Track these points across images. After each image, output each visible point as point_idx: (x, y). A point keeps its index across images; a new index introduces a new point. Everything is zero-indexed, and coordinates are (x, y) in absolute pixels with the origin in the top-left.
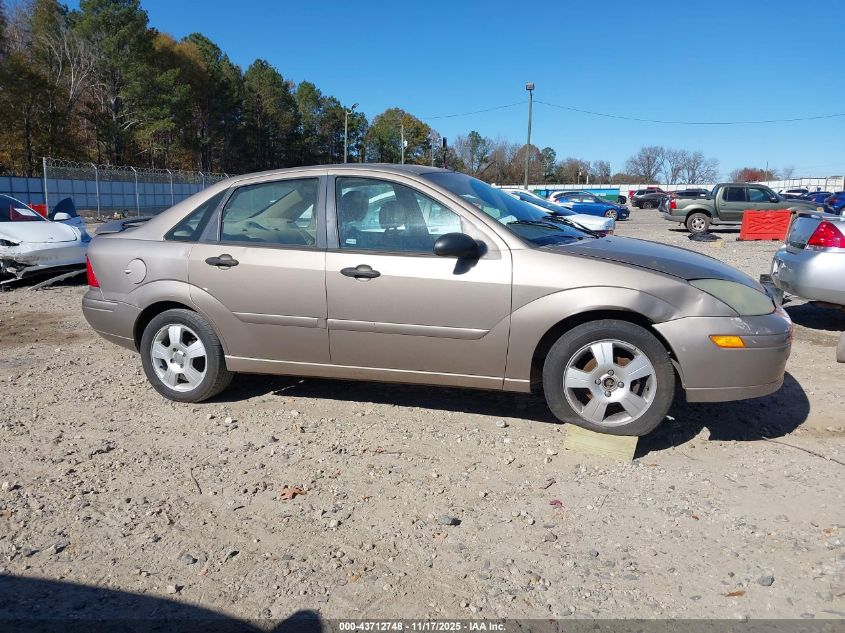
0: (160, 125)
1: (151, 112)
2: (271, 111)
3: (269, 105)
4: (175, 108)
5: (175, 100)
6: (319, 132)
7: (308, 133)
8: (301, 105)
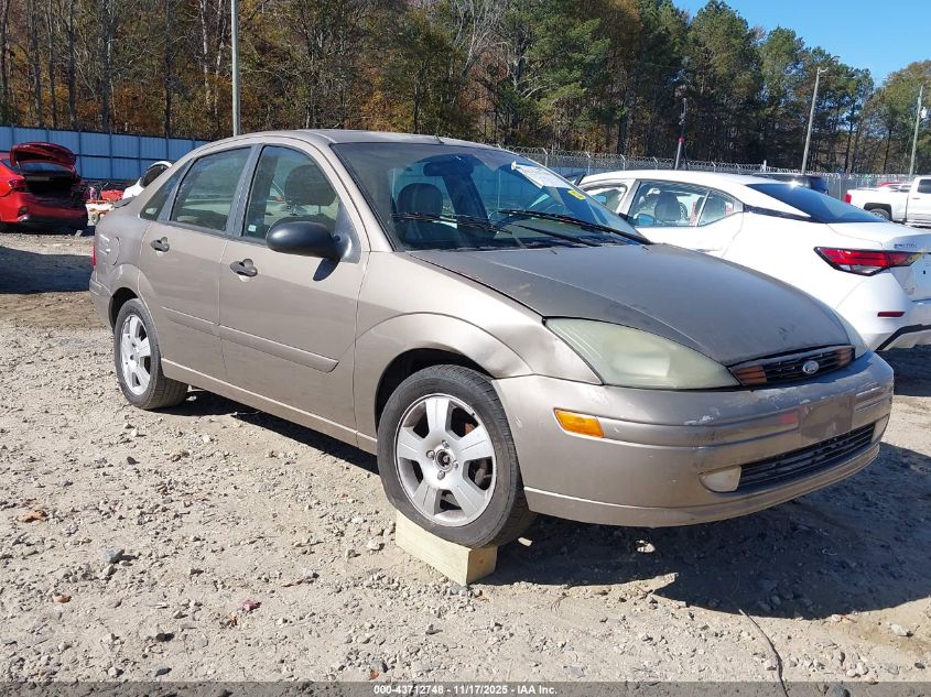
0: (566, 91)
1: (557, 75)
2: (722, 70)
3: (720, 64)
4: (588, 68)
5: (588, 59)
6: (793, 98)
7: (773, 101)
8: (768, 62)
